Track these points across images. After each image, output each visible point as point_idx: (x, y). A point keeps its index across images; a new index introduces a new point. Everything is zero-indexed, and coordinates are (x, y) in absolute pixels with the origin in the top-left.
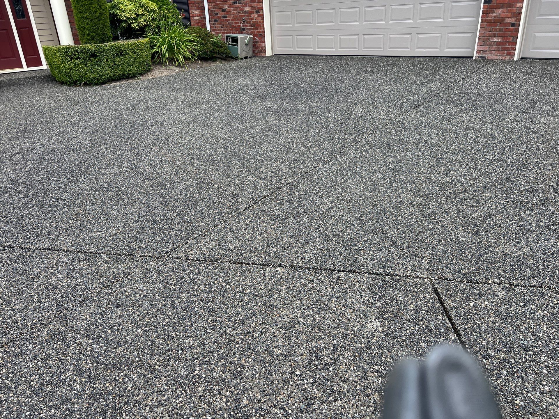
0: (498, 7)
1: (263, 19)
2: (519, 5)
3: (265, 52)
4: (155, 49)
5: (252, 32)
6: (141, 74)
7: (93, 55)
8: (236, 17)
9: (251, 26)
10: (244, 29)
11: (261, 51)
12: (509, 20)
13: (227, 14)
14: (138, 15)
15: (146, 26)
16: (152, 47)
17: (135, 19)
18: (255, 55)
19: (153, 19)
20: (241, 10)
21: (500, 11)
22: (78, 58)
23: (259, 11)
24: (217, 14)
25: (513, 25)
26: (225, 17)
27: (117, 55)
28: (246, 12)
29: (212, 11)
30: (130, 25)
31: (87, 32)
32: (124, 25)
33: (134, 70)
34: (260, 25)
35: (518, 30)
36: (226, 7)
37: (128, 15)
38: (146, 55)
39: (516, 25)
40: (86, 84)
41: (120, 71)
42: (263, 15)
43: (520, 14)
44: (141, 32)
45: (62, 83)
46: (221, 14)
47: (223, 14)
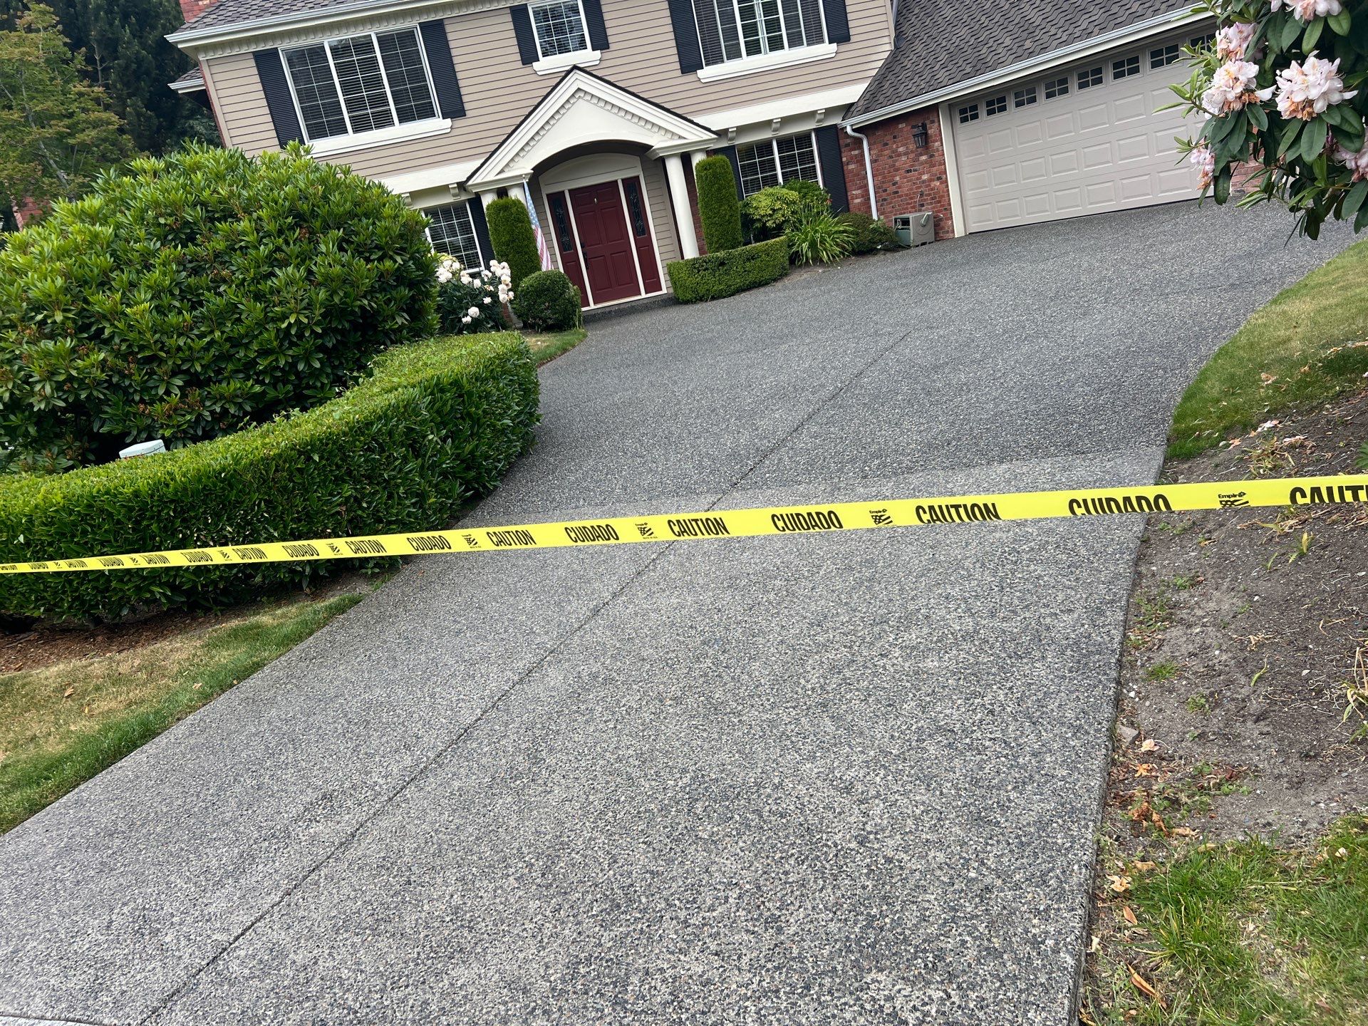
1: (947, 186)
3: (953, 232)
4: (794, 249)
5: (934, 208)
6: (775, 280)
7: (722, 264)
8: (911, 189)
9: (932, 199)
10: (922, 205)
11: (948, 232)
13: (899, 187)
14: (774, 210)
15: (784, 222)
16: (790, 247)
17: (771, 215)
18: (938, 238)
19: (793, 212)
20: (918, 179)
22: (707, 269)
23: (942, 177)
24: (885, 191)
26: (897, 192)
27: (748, 259)
28: (924, 182)
29: (879, 188)
30: (764, 224)
31: (715, 239)
32: (758, 225)
33: (766, 275)
34: (943, 196)
36: (897, 178)
37: (762, 213)
38: (782, 257)
40: (713, 298)
41: (751, 278)
42: (946, 182)
44: (778, 230)
45: (687, 302)
46: (891, 189)
47: (894, 188)
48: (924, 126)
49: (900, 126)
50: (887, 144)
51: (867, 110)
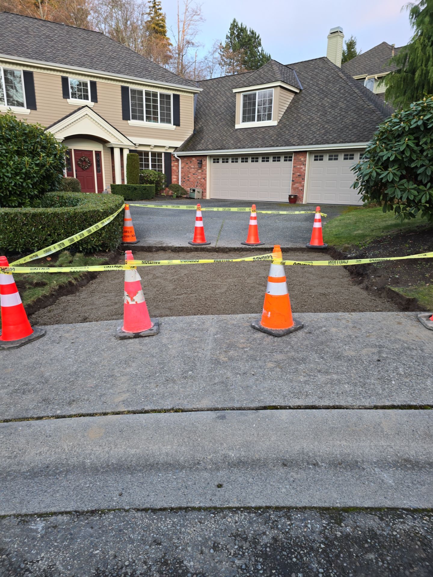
0: (296, 183)
1: (206, 182)
2: (303, 182)
3: (206, 197)
5: (201, 188)
6: (151, 199)
7: (135, 189)
8: (194, 180)
9: (201, 185)
10: (197, 186)
11: (204, 197)
12: (301, 188)
13: (190, 179)
15: (154, 180)
17: (149, 176)
18: (202, 198)
20: (197, 177)
21: (297, 184)
22: (129, 190)
23: (205, 179)
24: (185, 179)
25: (302, 190)
28: (199, 179)
29: (183, 177)
30: (147, 179)
31: (131, 180)
32: (145, 179)
33: (149, 197)
34: (204, 185)
35: (303, 192)
36: (190, 176)
37: (146, 175)
38: (154, 192)
39: (303, 190)
40: (130, 200)
41: (144, 196)
42: (206, 180)
43: (303, 186)
46: (187, 178)
47: (188, 179)
48: (201, 161)
49: (193, 159)
50: (187, 164)
51: (183, 151)
